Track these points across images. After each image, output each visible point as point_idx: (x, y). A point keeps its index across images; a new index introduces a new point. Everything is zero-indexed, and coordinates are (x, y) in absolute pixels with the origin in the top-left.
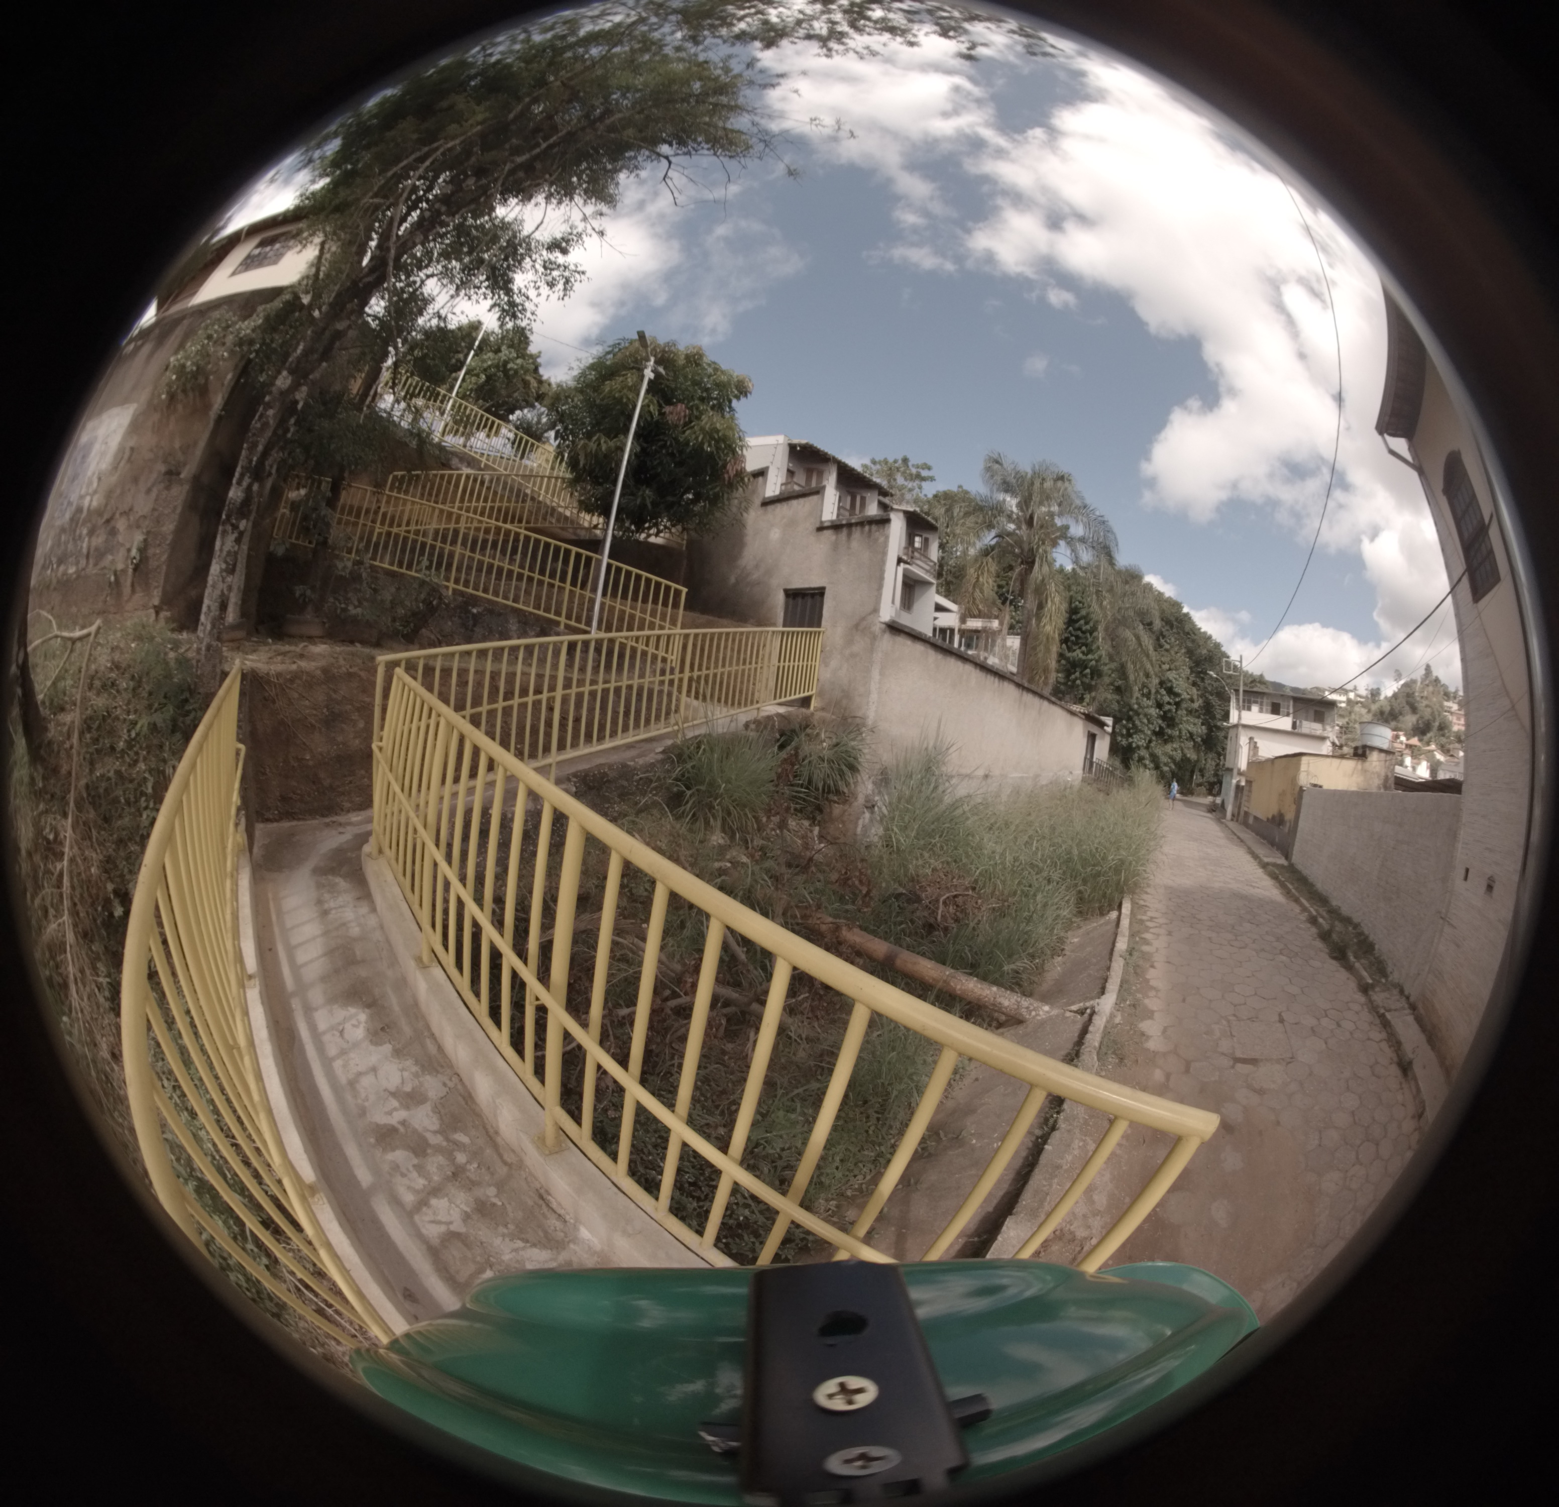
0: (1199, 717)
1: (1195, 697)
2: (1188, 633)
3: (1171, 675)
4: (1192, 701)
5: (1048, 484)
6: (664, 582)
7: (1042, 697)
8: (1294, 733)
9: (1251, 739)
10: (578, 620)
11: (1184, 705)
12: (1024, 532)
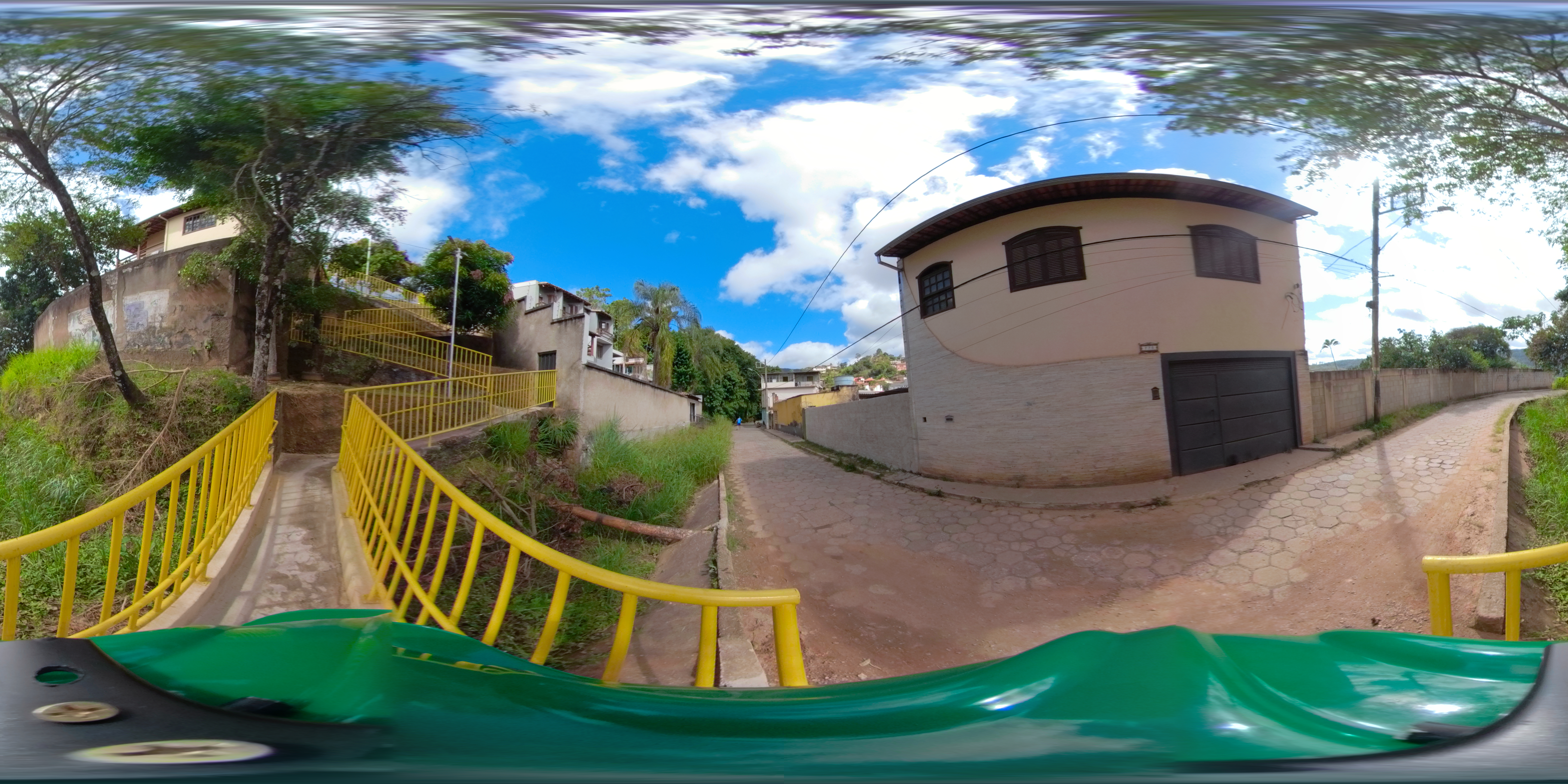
1: (742, 379)
2: (739, 354)
3: (729, 372)
4: (742, 382)
5: (666, 293)
6: (481, 353)
7: (665, 390)
8: (796, 387)
10: (443, 373)
11: (738, 385)
12: (654, 316)
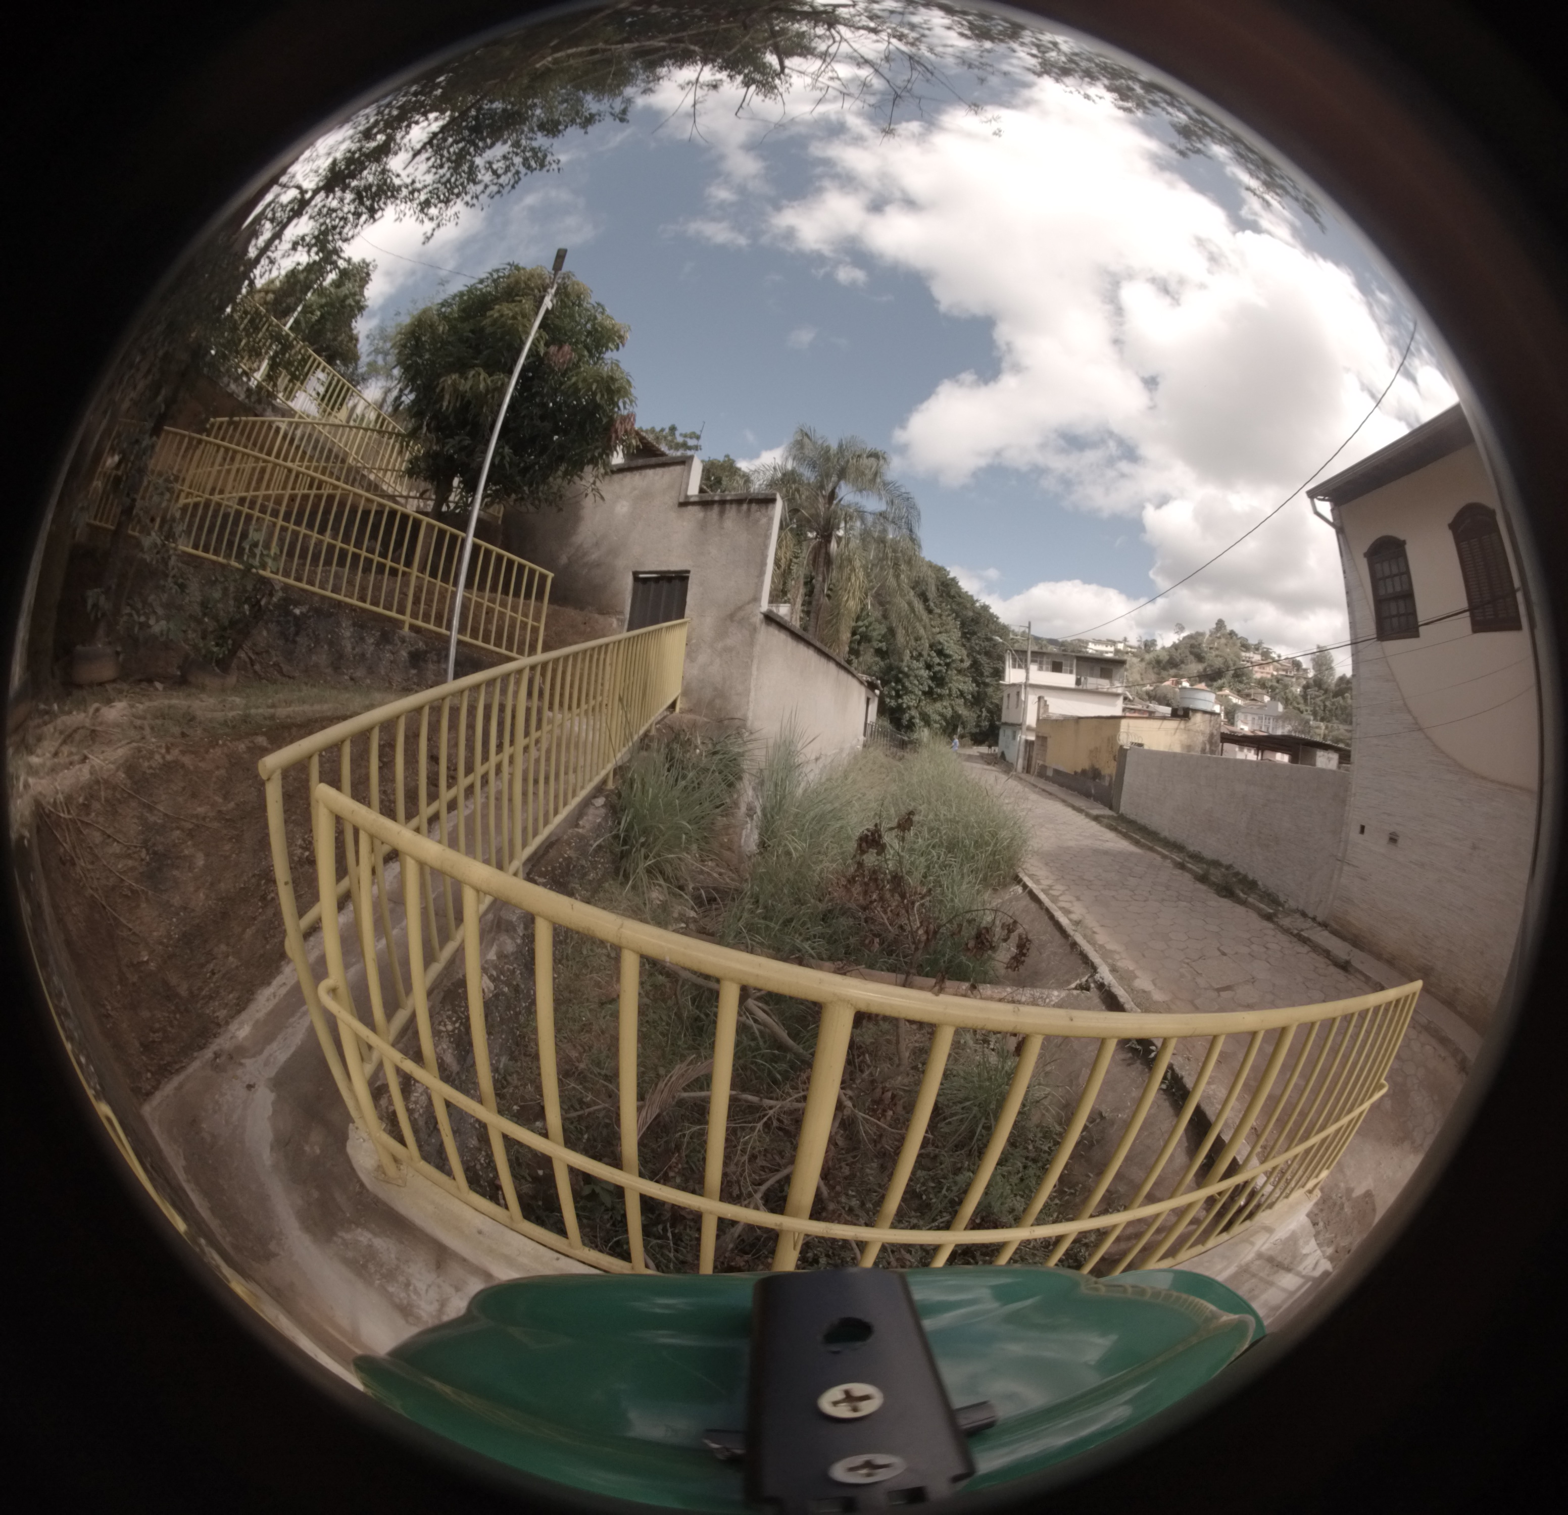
0: (966, 675)
1: (965, 658)
2: (954, 597)
3: (942, 638)
4: (962, 661)
8: (1079, 690)
9: (1040, 698)
11: (954, 665)
